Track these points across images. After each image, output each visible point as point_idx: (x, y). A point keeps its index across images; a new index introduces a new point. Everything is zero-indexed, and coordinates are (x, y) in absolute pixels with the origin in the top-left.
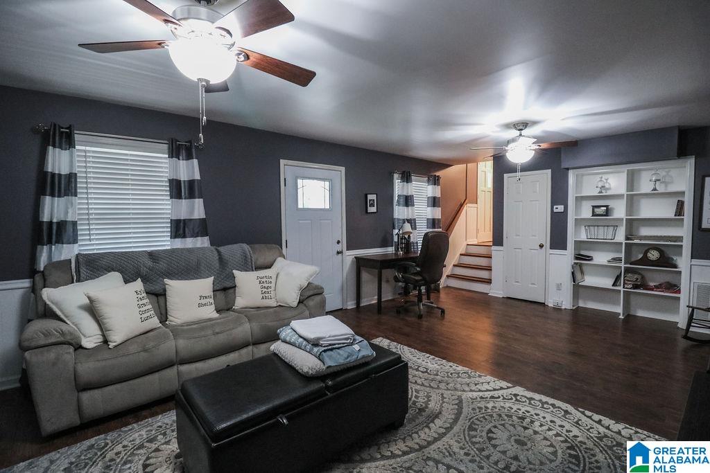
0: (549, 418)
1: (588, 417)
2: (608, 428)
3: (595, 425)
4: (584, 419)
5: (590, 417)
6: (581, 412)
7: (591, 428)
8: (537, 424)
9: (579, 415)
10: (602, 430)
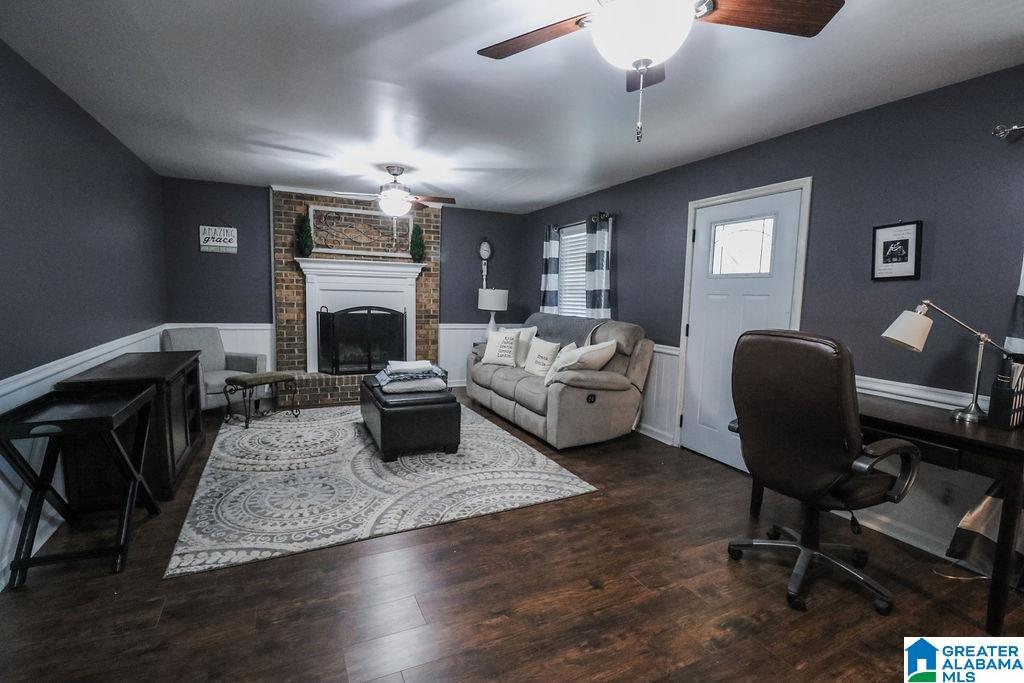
0: (301, 524)
1: (266, 549)
2: (237, 550)
3: (252, 545)
4: (268, 545)
5: (262, 550)
6: (276, 551)
7: (255, 540)
8: (306, 514)
9: (275, 546)
10: (244, 545)
